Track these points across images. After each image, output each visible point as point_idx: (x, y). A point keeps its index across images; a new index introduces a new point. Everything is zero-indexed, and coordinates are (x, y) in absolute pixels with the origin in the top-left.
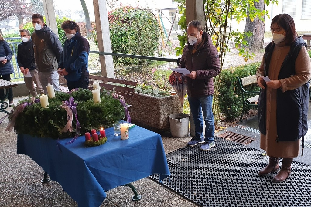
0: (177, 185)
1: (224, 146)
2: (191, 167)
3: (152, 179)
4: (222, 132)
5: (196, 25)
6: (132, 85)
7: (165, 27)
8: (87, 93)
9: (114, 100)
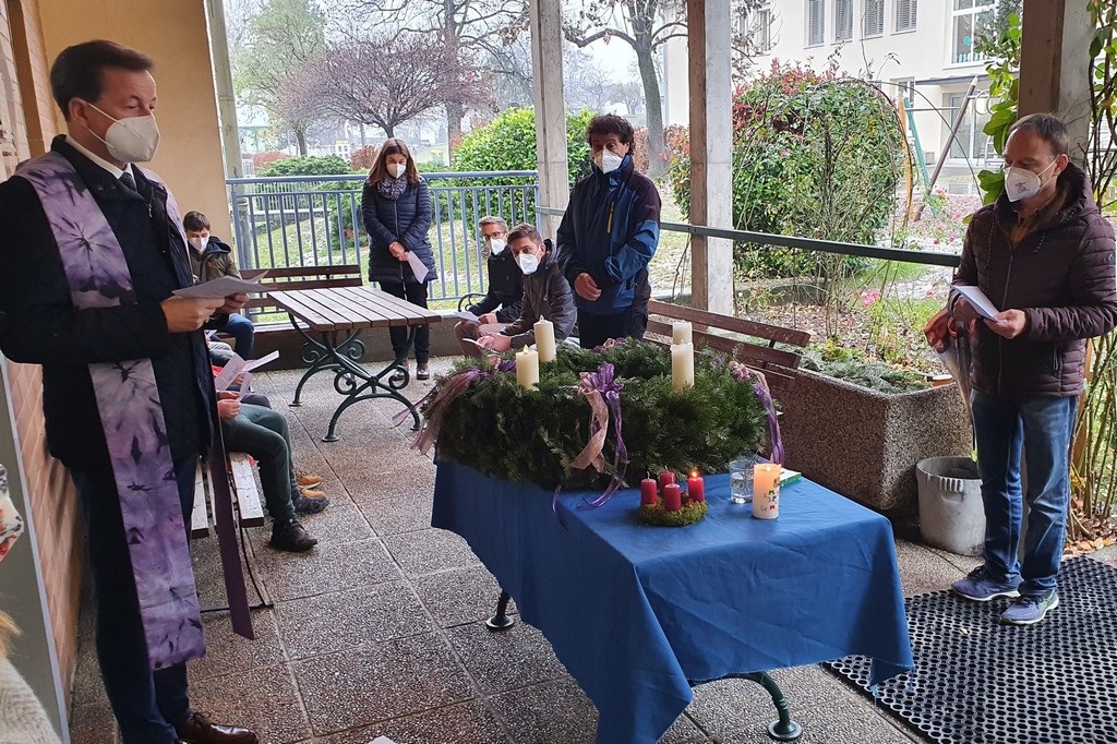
0: (934, 715)
2: (991, 661)
3: (844, 679)
5: (1047, 131)
6: (792, 343)
7: (923, 148)
8: (652, 357)
9: (735, 384)
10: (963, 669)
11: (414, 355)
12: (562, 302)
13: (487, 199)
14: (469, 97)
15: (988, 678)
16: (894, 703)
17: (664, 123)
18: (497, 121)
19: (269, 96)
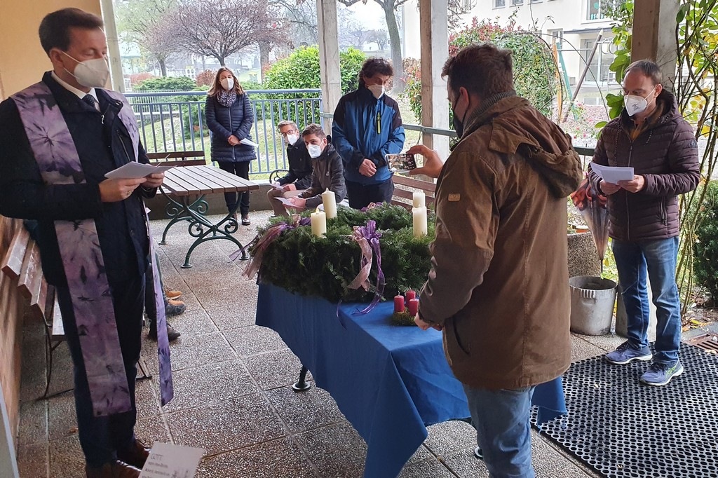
0: (578, 441)
1: (699, 366)
2: (614, 406)
4: (697, 333)
5: (649, 70)
8: (400, 214)
10: (596, 411)
12: (339, 177)
13: (288, 106)
14: (274, 38)
15: (612, 416)
16: (554, 434)
17: (402, 56)
18: (293, 55)
19: (139, 36)
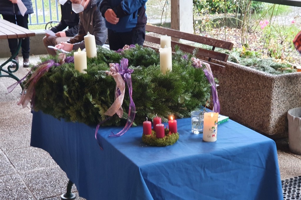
8: (149, 55)
9: (194, 70)
11: (21, 54)
